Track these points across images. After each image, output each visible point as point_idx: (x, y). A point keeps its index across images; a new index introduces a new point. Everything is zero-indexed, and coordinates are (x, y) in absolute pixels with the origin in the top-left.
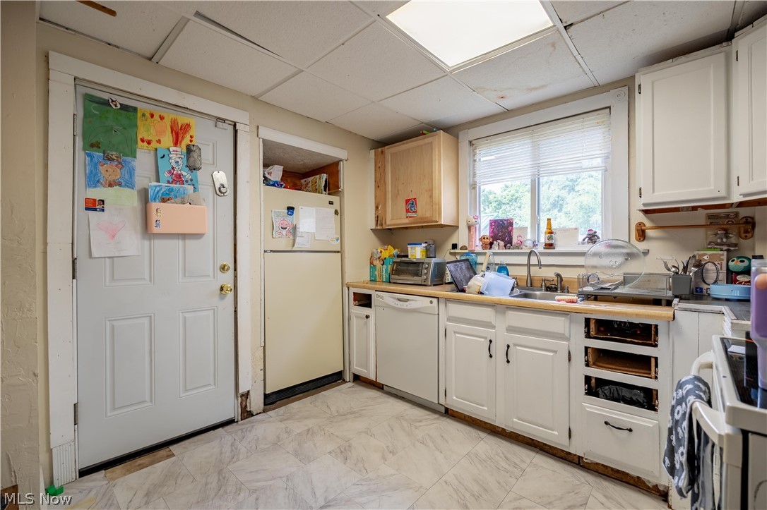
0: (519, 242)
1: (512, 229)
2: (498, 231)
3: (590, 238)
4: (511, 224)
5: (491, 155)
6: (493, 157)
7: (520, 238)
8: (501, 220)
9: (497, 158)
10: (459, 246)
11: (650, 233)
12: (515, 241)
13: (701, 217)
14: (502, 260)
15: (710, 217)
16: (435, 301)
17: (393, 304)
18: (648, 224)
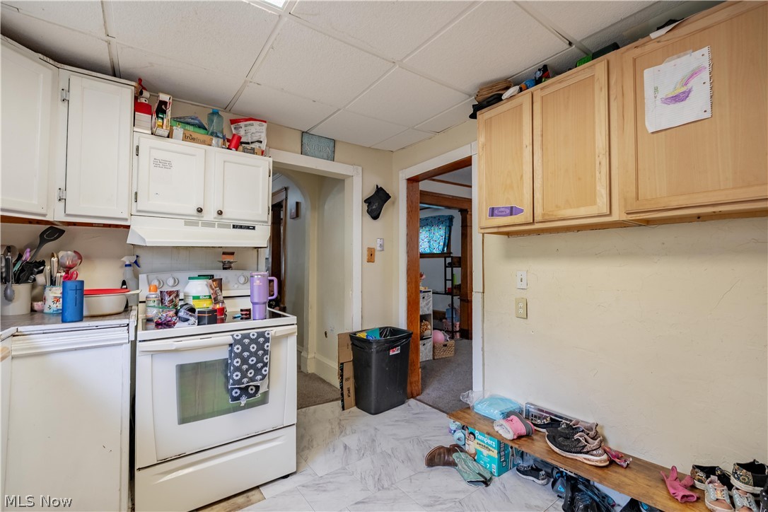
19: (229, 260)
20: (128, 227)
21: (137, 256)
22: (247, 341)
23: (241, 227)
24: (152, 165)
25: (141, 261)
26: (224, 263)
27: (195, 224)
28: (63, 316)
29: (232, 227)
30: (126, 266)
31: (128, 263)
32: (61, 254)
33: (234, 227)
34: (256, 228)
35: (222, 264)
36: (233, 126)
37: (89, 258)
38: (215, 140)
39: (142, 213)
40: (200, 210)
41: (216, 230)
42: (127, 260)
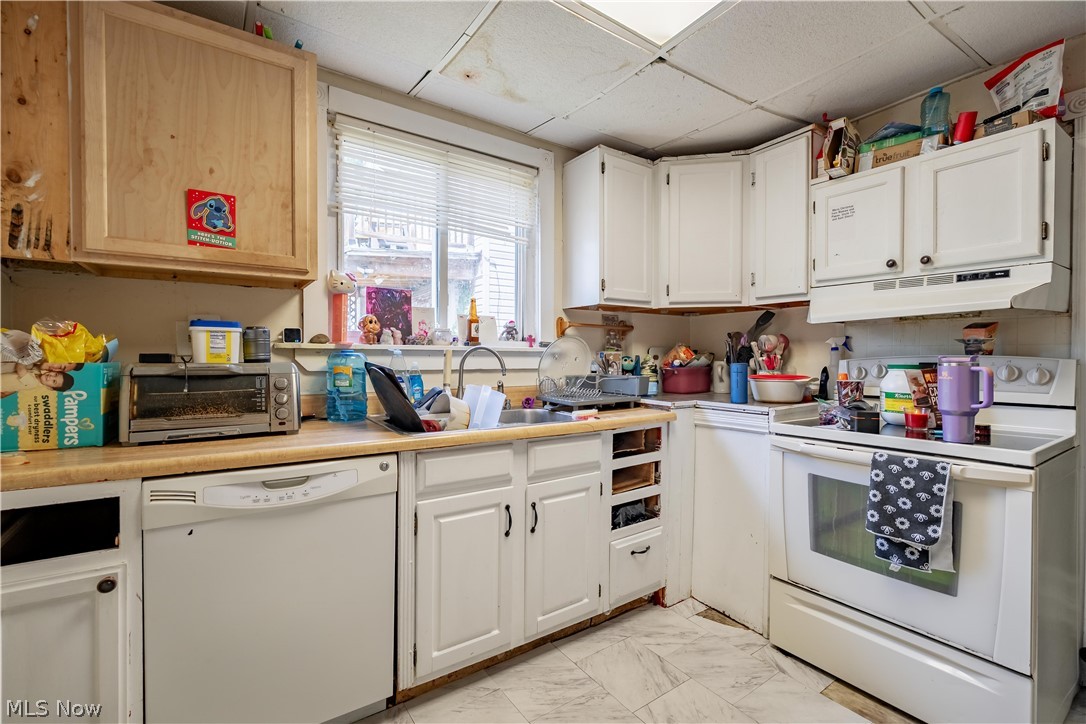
0: (422, 332)
1: (410, 309)
2: (384, 309)
3: (509, 333)
4: (408, 300)
5: (375, 162)
6: (377, 167)
7: (423, 327)
8: (389, 291)
9: (386, 173)
10: (307, 335)
11: (569, 331)
12: (416, 330)
13: (597, 318)
14: (416, 363)
15: (605, 318)
16: (392, 460)
17: (248, 504)
18: (566, 319)
19: (976, 337)
20: (807, 303)
21: (847, 337)
22: (895, 468)
23: (975, 277)
24: (831, 219)
25: (854, 343)
26: (966, 343)
27: (890, 285)
28: (728, 397)
29: (955, 278)
30: (833, 349)
31: (834, 346)
32: (763, 337)
33: (961, 278)
34: (1011, 273)
35: (963, 345)
36: (992, 92)
37: (800, 341)
38: (926, 142)
39: (825, 283)
40: (892, 264)
41: (926, 290)
42: (832, 342)
